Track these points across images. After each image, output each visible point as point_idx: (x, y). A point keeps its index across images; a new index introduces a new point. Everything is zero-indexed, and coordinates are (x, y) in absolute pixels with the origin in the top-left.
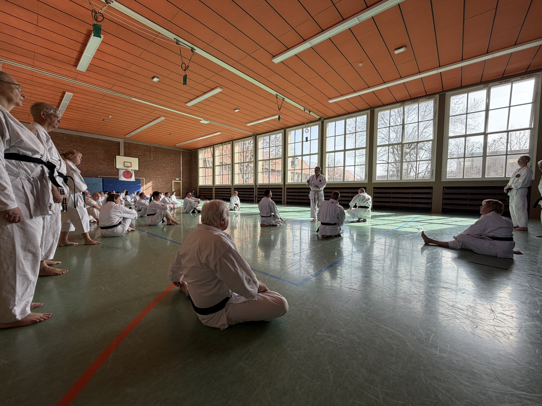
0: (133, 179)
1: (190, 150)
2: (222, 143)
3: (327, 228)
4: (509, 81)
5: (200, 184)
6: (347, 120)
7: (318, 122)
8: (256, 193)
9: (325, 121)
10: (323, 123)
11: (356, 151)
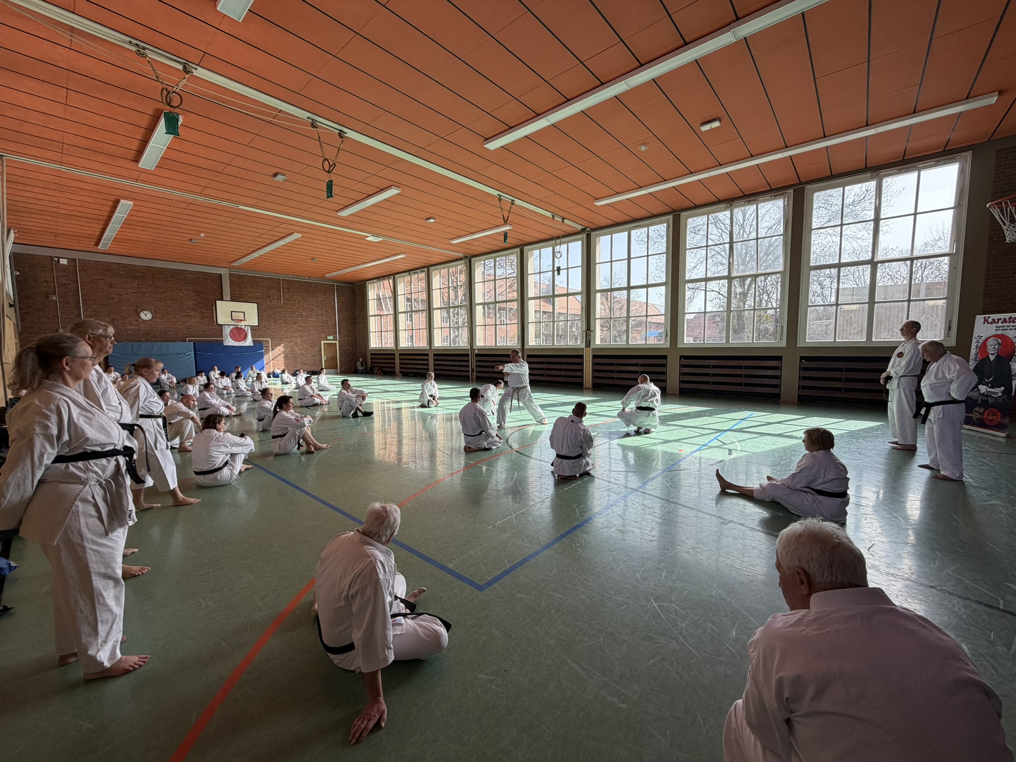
0: (249, 342)
1: (353, 283)
2: (409, 271)
3: (564, 464)
4: (915, 166)
5: (372, 346)
6: (633, 232)
7: (580, 236)
8: (472, 363)
9: (593, 233)
10: (589, 237)
11: (650, 289)
